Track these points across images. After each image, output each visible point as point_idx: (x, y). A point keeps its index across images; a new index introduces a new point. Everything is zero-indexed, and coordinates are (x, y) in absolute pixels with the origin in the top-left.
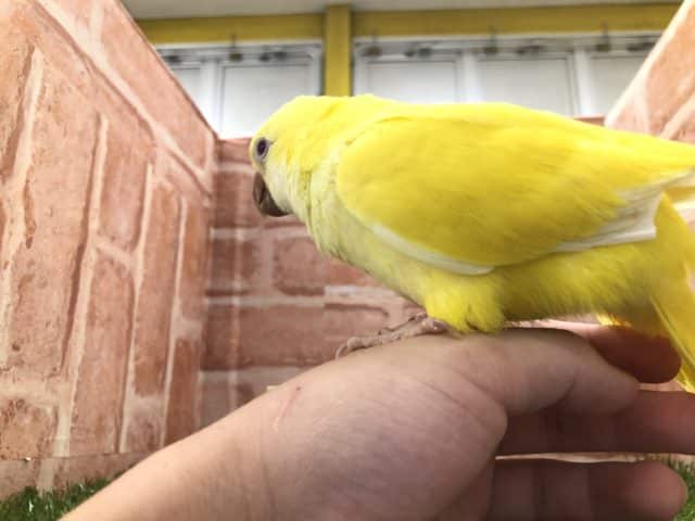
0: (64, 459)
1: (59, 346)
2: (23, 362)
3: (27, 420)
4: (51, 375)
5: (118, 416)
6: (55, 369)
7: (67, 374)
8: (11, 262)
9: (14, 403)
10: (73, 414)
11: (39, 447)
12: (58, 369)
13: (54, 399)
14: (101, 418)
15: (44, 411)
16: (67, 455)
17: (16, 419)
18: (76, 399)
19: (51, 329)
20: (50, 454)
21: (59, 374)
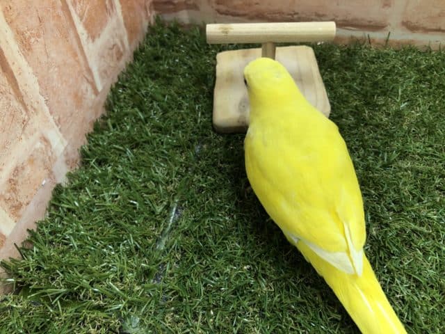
0: (66, 149)
1: (15, 104)
3: (28, 170)
4: (24, 129)
5: (87, 75)
6: (24, 121)
7: (35, 109)
9: (12, 177)
10: (55, 122)
11: (46, 168)
13: (37, 134)
14: (76, 95)
15: (36, 150)
16: (66, 143)
17: (20, 181)
18: (51, 113)
20: (55, 160)
21: (29, 119)
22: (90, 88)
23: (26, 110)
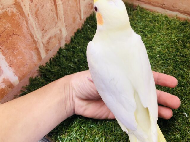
0: (66, 36)
1: (55, 16)
2: (46, 31)
3: (53, 40)
4: (55, 25)
5: (79, 12)
6: (56, 22)
7: (60, 19)
8: (29, 13)
9: (48, 40)
10: (65, 26)
11: (59, 40)
12: (57, 22)
13: (59, 28)
14: (74, 18)
15: (57, 33)
16: (67, 34)
17: (50, 42)
18: (65, 22)
19: (51, 15)
20: (62, 39)
21: (58, 22)
22: (79, 17)
23: (58, 19)
